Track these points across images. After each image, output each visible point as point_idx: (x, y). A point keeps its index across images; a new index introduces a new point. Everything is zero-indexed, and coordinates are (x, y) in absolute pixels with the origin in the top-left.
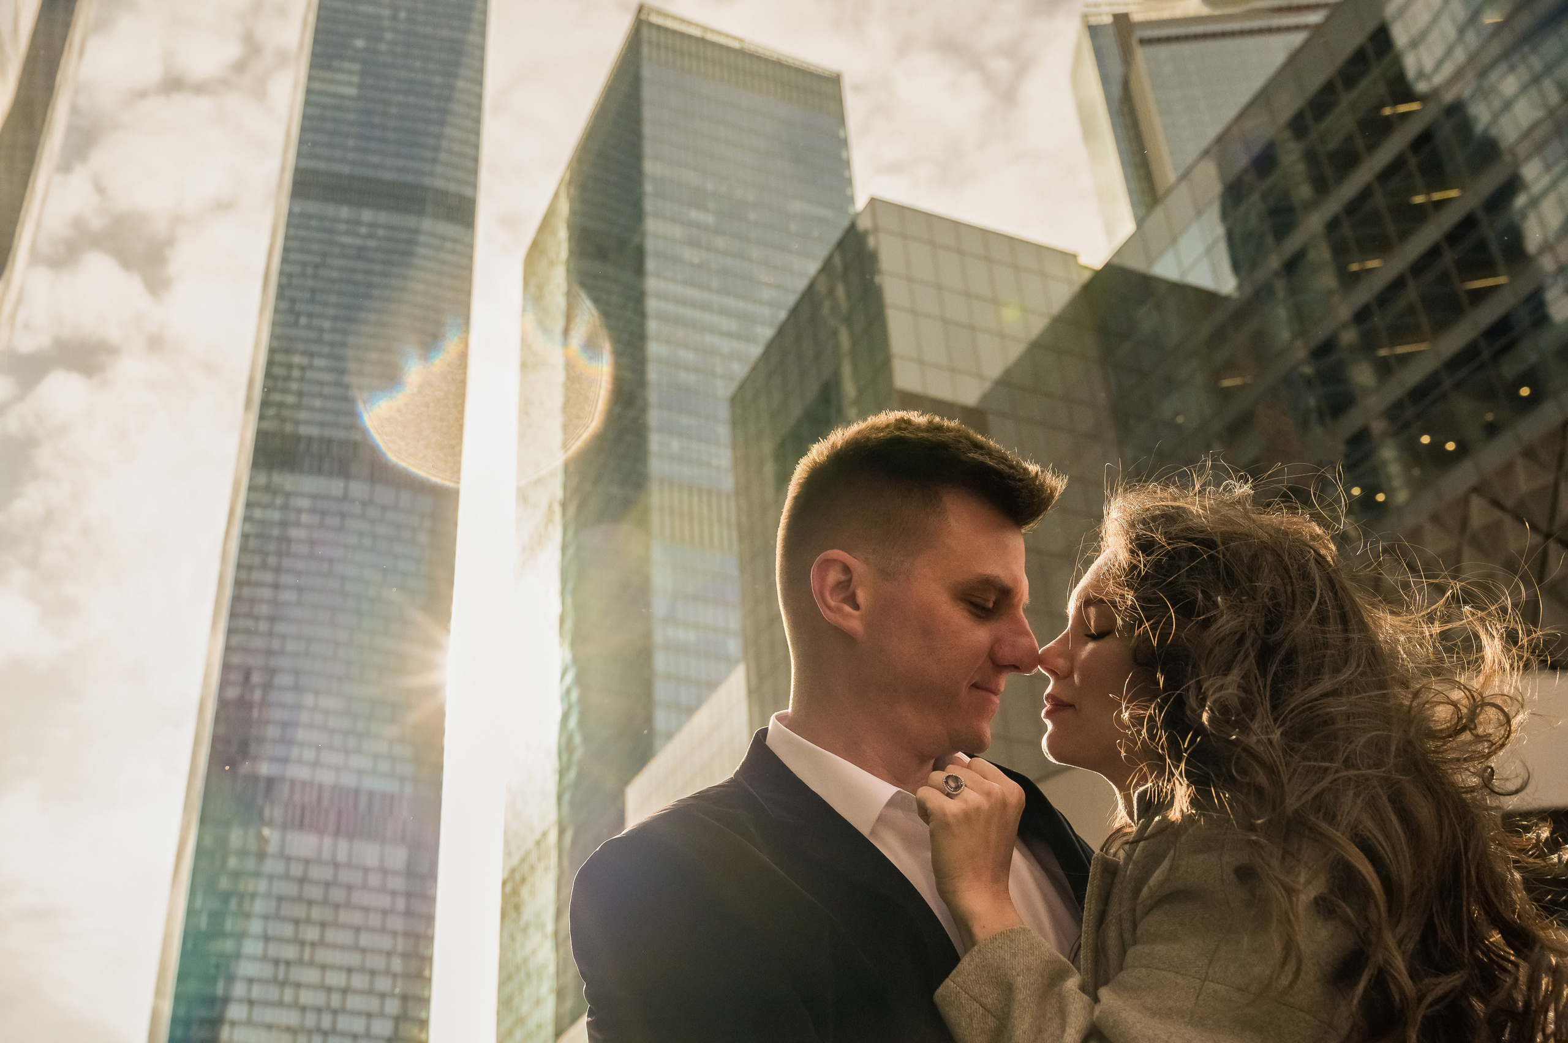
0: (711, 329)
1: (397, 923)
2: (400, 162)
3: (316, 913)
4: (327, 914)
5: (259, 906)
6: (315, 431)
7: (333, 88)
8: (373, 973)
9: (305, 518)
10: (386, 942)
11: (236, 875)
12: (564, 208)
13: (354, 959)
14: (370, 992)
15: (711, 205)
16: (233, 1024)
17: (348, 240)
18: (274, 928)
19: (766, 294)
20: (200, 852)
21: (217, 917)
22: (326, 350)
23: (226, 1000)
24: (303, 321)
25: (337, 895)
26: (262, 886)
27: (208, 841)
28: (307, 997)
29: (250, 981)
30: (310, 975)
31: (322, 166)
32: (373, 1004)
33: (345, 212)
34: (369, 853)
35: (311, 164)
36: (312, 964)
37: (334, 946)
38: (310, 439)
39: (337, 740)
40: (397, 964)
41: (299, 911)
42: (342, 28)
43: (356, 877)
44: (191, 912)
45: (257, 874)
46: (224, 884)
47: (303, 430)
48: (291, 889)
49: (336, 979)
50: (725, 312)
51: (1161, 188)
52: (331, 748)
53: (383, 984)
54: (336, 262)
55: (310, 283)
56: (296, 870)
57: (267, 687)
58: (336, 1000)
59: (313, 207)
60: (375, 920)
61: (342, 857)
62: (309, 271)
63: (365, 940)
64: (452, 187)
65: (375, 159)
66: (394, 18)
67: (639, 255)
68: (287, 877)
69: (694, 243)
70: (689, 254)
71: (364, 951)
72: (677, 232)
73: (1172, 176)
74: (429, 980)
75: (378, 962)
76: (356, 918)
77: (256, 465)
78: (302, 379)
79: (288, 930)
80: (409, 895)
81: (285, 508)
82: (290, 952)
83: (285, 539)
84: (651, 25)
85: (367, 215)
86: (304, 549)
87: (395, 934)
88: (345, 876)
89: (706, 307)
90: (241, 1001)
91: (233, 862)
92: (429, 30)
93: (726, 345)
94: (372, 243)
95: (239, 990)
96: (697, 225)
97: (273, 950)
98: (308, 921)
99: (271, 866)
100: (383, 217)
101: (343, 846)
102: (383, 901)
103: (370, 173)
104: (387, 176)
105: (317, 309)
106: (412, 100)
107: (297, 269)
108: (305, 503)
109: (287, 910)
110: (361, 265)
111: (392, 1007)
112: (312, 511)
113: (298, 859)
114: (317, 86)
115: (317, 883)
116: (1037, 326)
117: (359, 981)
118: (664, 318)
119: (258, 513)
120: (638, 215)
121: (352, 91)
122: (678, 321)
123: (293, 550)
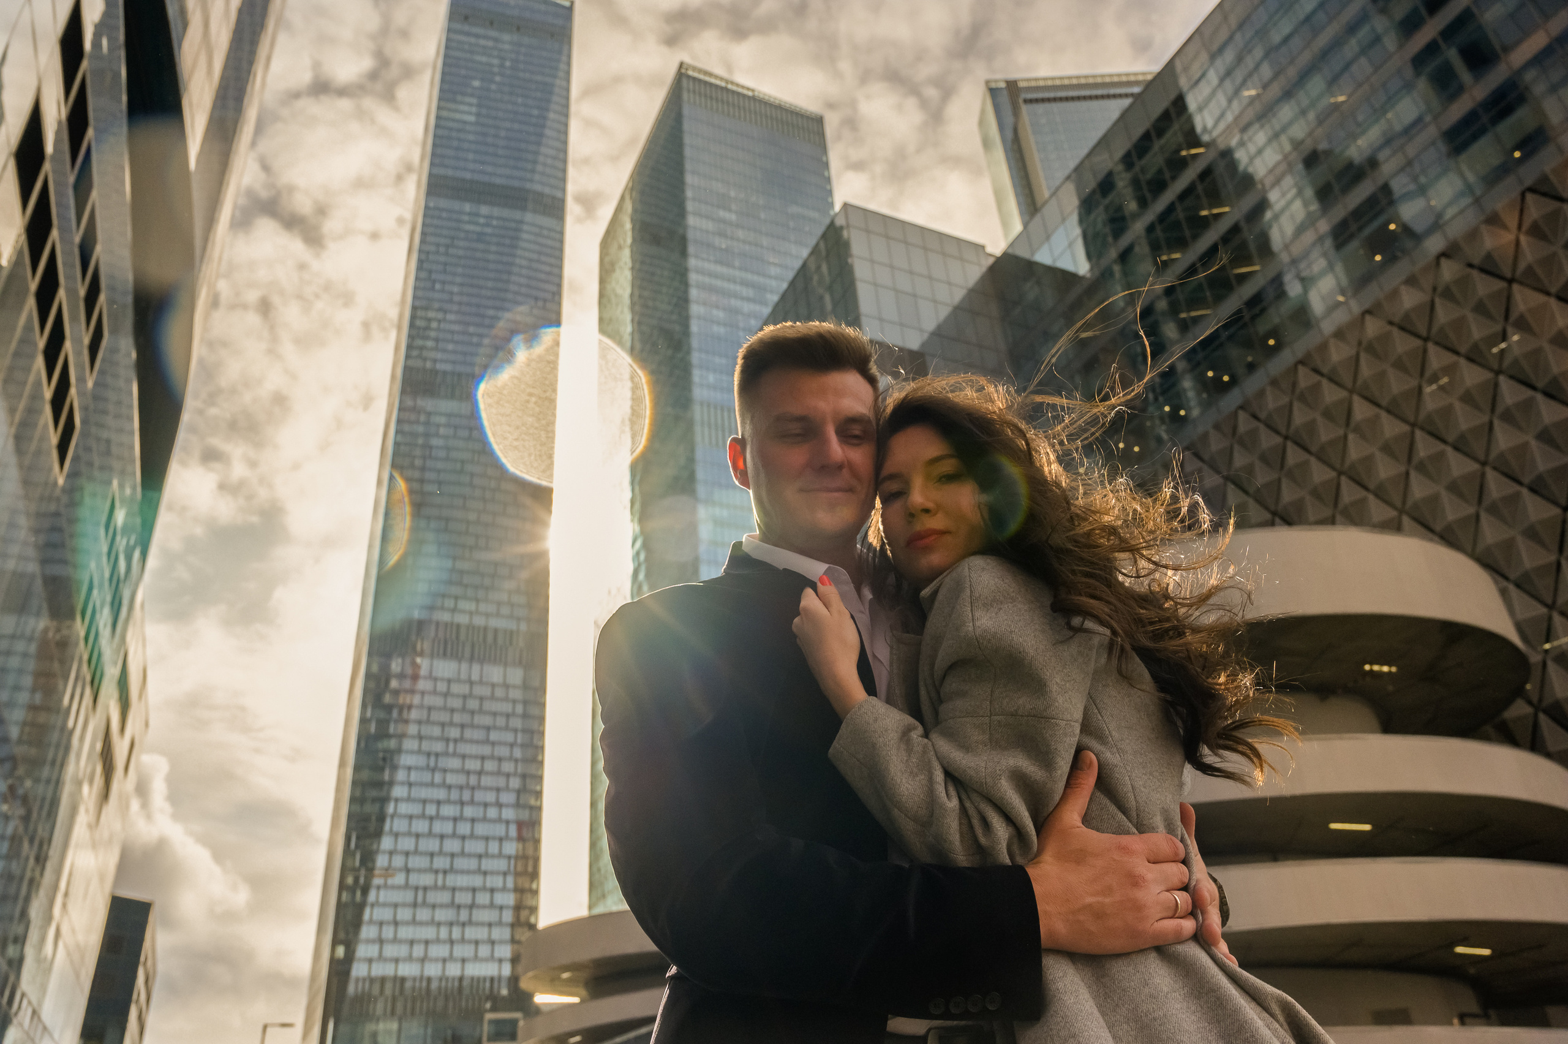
0: (736, 296)
1: (516, 723)
2: (509, 172)
3: (457, 718)
4: (465, 718)
5: (414, 714)
6: (448, 367)
7: (458, 116)
8: (500, 759)
9: (442, 431)
10: (509, 737)
11: (396, 693)
12: (628, 207)
13: (486, 750)
14: (499, 773)
15: (734, 207)
16: (397, 800)
17: (471, 227)
18: (426, 730)
19: (773, 271)
20: (368, 676)
21: (383, 724)
22: (455, 308)
23: (391, 783)
24: (438, 286)
25: (473, 704)
26: (416, 700)
27: (375, 668)
28: (451, 779)
29: (409, 769)
30: (455, 763)
31: (450, 172)
32: (501, 782)
33: (467, 207)
34: (495, 673)
35: (441, 171)
36: (455, 754)
37: (472, 741)
38: (445, 373)
39: (470, 592)
40: (518, 753)
41: (444, 717)
42: (463, 72)
43: (485, 691)
44: (363, 721)
45: (412, 692)
46: (387, 699)
47: (440, 367)
48: (438, 701)
49: (473, 765)
50: (745, 283)
51: (1039, 204)
53: (508, 767)
54: (461, 244)
55: (442, 259)
56: (442, 687)
58: (473, 780)
59: (444, 203)
60: (501, 721)
61: (475, 677)
62: (442, 250)
63: (494, 736)
64: (547, 190)
65: (489, 169)
66: (502, 66)
67: (683, 240)
68: (435, 692)
69: (722, 234)
70: (718, 241)
71: (493, 744)
72: (710, 226)
73: (1046, 194)
74: (542, 763)
75: (503, 751)
76: (487, 720)
77: (403, 392)
78: (438, 329)
79: (436, 731)
80: (525, 703)
81: (427, 423)
82: (439, 747)
83: (427, 447)
84: (689, 77)
85: (484, 210)
86: (442, 454)
87: (516, 731)
88: (478, 690)
89: (733, 280)
90: (403, 783)
91: (394, 684)
92: (527, 76)
93: (747, 307)
94: (489, 230)
95: (401, 775)
96: (723, 221)
97: (426, 746)
98: (451, 724)
99: (422, 685)
100: (496, 211)
101: (476, 668)
102: (507, 707)
103: (486, 179)
104: (498, 181)
105: (449, 278)
106: (516, 126)
107: (432, 248)
108: (442, 420)
109: (435, 716)
110: (481, 246)
111: (515, 783)
112: (448, 425)
113: (442, 679)
114: (444, 113)
115: (458, 696)
116: (958, 295)
117: (490, 766)
118: (701, 287)
119: (406, 428)
120: (682, 213)
121: (472, 119)
122: (711, 289)
123: (433, 454)
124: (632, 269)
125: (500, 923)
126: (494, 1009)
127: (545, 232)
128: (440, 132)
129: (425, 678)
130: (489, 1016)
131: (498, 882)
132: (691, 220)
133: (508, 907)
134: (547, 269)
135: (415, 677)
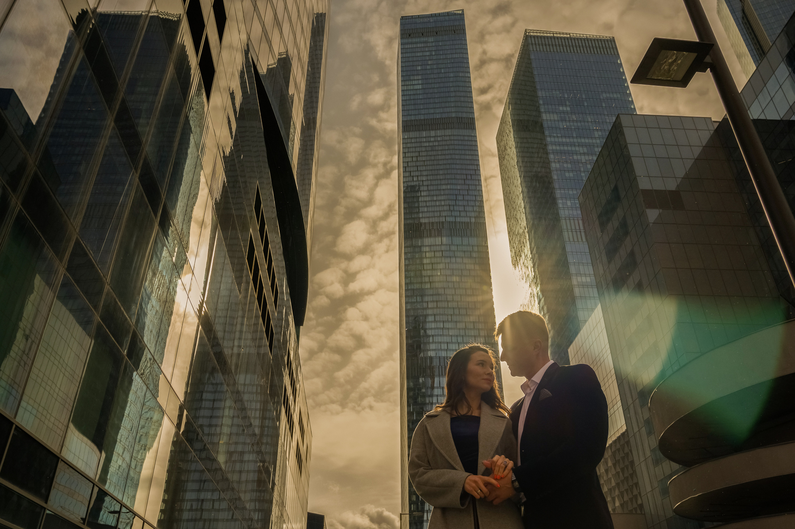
0: (576, 153)
2: (441, 110)
6: (426, 221)
7: (412, 87)
9: (428, 255)
11: (424, 397)
15: (568, 103)
17: (427, 144)
19: (597, 134)
20: (409, 390)
22: (426, 189)
24: (415, 179)
27: (411, 385)
31: (413, 118)
33: (424, 134)
35: (409, 118)
38: (425, 223)
39: (454, 339)
42: (412, 64)
44: (409, 414)
45: (432, 395)
46: (420, 400)
47: (423, 221)
50: (580, 145)
52: (452, 343)
54: (424, 154)
55: (415, 164)
57: (425, 322)
59: (412, 134)
62: (414, 159)
64: (464, 115)
65: (432, 111)
66: (431, 55)
67: (542, 127)
69: (563, 120)
70: (563, 125)
72: (556, 117)
73: (769, 44)
77: (406, 238)
81: (420, 252)
83: (422, 264)
84: (531, 36)
85: (433, 133)
86: (430, 267)
89: (573, 145)
91: (423, 392)
93: (583, 158)
94: (437, 144)
96: (564, 112)
100: (439, 133)
103: (431, 117)
104: (438, 116)
105: (420, 173)
107: (410, 159)
108: (427, 249)
110: (435, 153)
112: (431, 251)
114: (405, 88)
118: (555, 152)
119: (410, 256)
121: (420, 87)
122: (561, 152)
123: (425, 268)
124: (516, 147)
127: (466, 138)
128: (405, 98)
129: (437, 388)
132: (544, 116)
134: (470, 157)
135: (433, 388)
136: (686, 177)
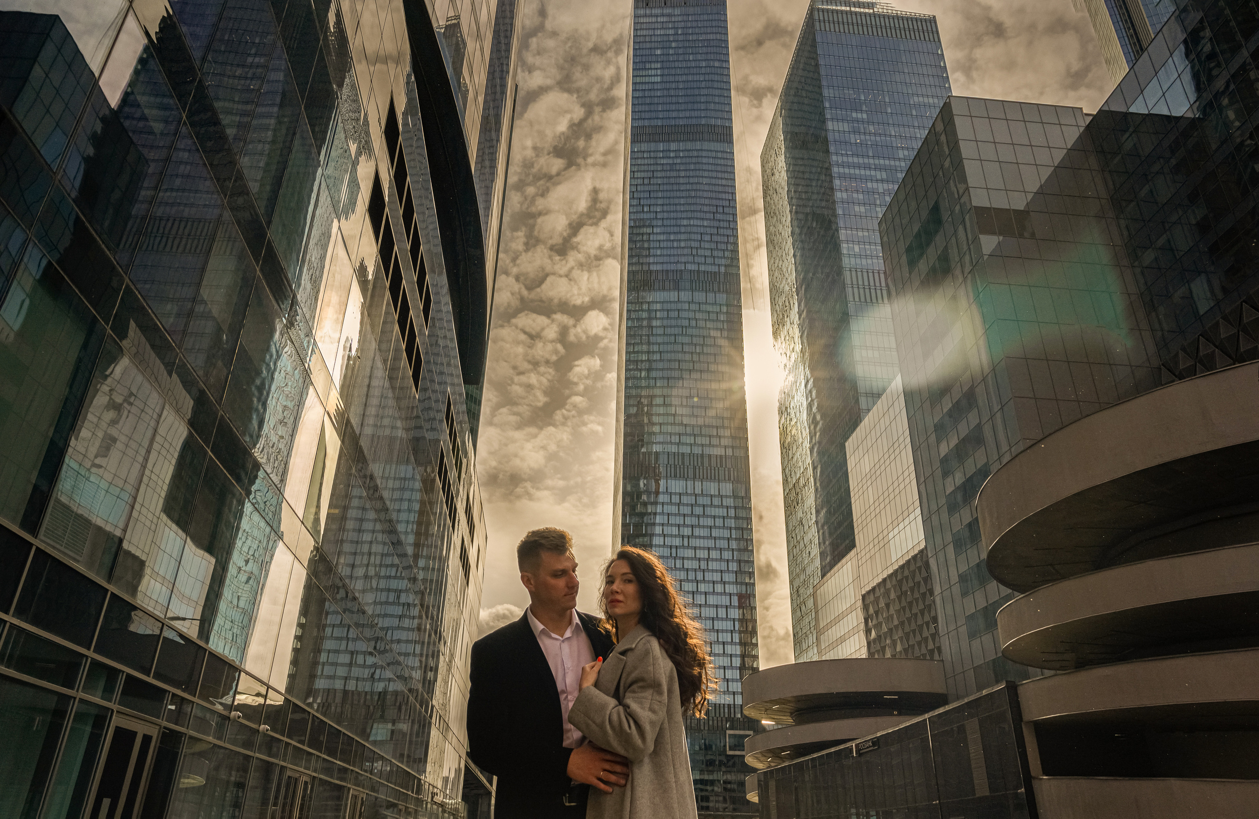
0: (872, 179)
1: (732, 523)
2: (687, 114)
3: (688, 521)
4: (694, 521)
5: (658, 519)
6: (659, 267)
7: (647, 79)
8: (721, 549)
9: (658, 315)
10: (726, 533)
11: (645, 504)
12: (780, 124)
13: (710, 543)
14: (721, 559)
15: (864, 108)
17: (665, 161)
18: (668, 530)
19: (900, 153)
20: (625, 493)
21: (637, 526)
22: (660, 223)
24: (645, 210)
25: (698, 511)
26: (659, 509)
27: (629, 488)
28: (688, 564)
30: (689, 553)
31: (645, 123)
32: (723, 566)
33: (661, 146)
34: (712, 488)
35: (641, 123)
36: (688, 547)
37: (700, 537)
38: (657, 272)
40: (734, 544)
41: (679, 520)
42: (648, 45)
43: (707, 501)
44: (624, 525)
45: (656, 503)
46: (639, 509)
47: (653, 268)
48: (674, 509)
49: (702, 554)
50: (877, 168)
52: (686, 434)
53: (727, 555)
54: (659, 174)
55: (647, 188)
56: (676, 499)
57: (650, 405)
58: (703, 564)
59: (644, 146)
60: (719, 522)
61: (698, 491)
62: (646, 181)
63: (715, 533)
64: (719, 122)
65: (674, 114)
66: (676, 34)
67: (826, 141)
68: (671, 503)
69: (855, 132)
70: (854, 138)
71: (715, 538)
72: (846, 127)
73: (1151, 34)
74: (752, 551)
75: (723, 544)
76: (710, 522)
77: (629, 289)
78: (649, 241)
79: (675, 530)
80: (736, 507)
81: (649, 311)
82: (677, 542)
83: (651, 327)
85: (673, 146)
86: (660, 331)
87: (730, 528)
88: (701, 500)
89: (868, 167)
91: (644, 497)
92: (695, 37)
93: (881, 187)
94: (679, 161)
96: (857, 120)
97: (668, 541)
98: (684, 525)
99: (662, 498)
100: (682, 146)
101: (698, 484)
102: (722, 512)
103: (672, 122)
104: (681, 122)
105: (653, 201)
106: (690, 78)
107: (640, 181)
108: (658, 306)
109: (673, 520)
110: (674, 174)
111: (733, 566)
112: (662, 310)
113: (675, 494)
114: (638, 80)
115: (687, 505)
116: (1059, 156)
117: (714, 554)
118: (841, 177)
119: (633, 316)
120: (824, 121)
121: (659, 79)
122: (851, 177)
123: (654, 332)
124: (787, 171)
125: (731, 667)
126: (732, 728)
127: (720, 155)
128: (637, 94)
129: (664, 493)
130: (728, 732)
131: (727, 637)
132: (830, 125)
133: (736, 656)
134: (724, 182)
135: (657, 493)
136: (1041, 192)
